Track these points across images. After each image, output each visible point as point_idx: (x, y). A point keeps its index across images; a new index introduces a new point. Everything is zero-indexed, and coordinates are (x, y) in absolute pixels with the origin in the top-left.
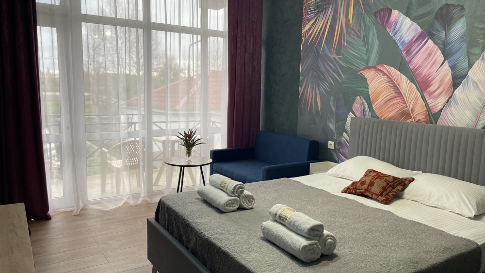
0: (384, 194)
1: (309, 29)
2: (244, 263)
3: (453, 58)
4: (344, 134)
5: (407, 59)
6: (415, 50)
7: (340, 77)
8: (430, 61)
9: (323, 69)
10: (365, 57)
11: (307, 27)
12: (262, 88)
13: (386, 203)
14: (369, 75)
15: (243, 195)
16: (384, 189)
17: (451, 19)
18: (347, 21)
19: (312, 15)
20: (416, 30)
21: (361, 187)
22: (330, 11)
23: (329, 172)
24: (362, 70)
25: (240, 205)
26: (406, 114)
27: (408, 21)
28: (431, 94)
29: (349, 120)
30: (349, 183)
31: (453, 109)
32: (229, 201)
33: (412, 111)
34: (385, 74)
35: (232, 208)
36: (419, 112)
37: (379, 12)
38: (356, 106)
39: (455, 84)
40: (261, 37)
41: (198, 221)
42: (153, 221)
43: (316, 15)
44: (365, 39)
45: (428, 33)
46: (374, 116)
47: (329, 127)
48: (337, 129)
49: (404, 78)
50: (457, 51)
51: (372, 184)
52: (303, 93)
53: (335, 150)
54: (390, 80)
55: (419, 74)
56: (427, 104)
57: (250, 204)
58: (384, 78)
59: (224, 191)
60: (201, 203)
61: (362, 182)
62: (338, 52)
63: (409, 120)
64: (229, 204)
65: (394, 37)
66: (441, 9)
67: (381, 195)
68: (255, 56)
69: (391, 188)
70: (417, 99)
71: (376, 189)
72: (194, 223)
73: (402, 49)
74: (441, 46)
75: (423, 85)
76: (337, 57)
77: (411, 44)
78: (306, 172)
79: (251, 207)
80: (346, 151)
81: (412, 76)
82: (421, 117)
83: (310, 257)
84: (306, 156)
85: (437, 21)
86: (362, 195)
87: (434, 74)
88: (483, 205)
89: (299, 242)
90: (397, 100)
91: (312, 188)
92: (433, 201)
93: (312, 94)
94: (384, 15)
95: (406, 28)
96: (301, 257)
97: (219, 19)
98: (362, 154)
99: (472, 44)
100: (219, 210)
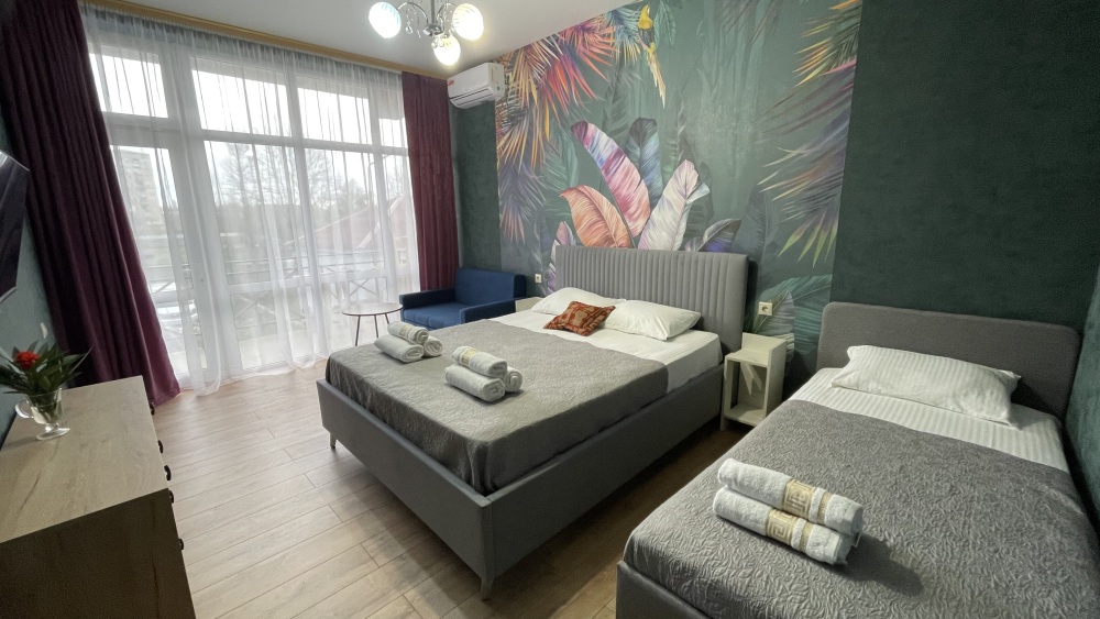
0: (584, 326)
1: (505, 145)
2: (422, 411)
3: (650, 176)
4: (551, 265)
5: (606, 179)
6: (613, 168)
7: (541, 200)
8: (628, 181)
9: (523, 192)
10: (565, 177)
11: (502, 142)
12: (458, 216)
13: (586, 335)
14: (570, 197)
15: (427, 342)
16: (585, 321)
17: (645, 134)
18: (544, 136)
19: (506, 129)
20: (612, 147)
21: (563, 321)
22: (525, 124)
23: (534, 308)
24: (563, 192)
25: (425, 353)
26: (609, 240)
27: (604, 137)
28: (631, 216)
29: (554, 249)
30: (551, 318)
31: (651, 231)
32: (411, 349)
33: (615, 235)
34: (586, 196)
35: (415, 358)
36: (621, 237)
37: (576, 126)
38: (561, 233)
39: (652, 206)
40: (450, 155)
41: (374, 375)
42: (324, 383)
43: (510, 128)
44: (564, 157)
45: (624, 151)
46: (579, 243)
47: (534, 259)
48: (543, 259)
49: (605, 199)
50: (652, 169)
51: (573, 316)
52: (504, 222)
53: (542, 284)
54: (592, 203)
55: (619, 195)
56: (627, 227)
57: (437, 351)
58: (586, 200)
59: (404, 339)
60: (379, 356)
61: (564, 316)
62: (538, 172)
63: (613, 246)
64: (410, 353)
65: (592, 155)
66: (635, 124)
67: (582, 327)
68: (444, 176)
70: (618, 222)
71: (577, 322)
72: (369, 378)
73: (601, 168)
74: (637, 164)
75: (623, 207)
76: (537, 178)
77: (609, 162)
78: (510, 309)
79: (438, 354)
80: (554, 284)
81: (613, 197)
82: (623, 242)
83: (493, 396)
84: (511, 294)
85: (631, 137)
86: (564, 329)
87: (632, 195)
88: (677, 327)
89: (480, 382)
90: (600, 225)
91: (512, 327)
92: (632, 328)
93: (514, 221)
94: (581, 130)
95: (603, 144)
96: (484, 397)
97: (395, 132)
98: (569, 286)
99: (665, 161)
100: (400, 362)
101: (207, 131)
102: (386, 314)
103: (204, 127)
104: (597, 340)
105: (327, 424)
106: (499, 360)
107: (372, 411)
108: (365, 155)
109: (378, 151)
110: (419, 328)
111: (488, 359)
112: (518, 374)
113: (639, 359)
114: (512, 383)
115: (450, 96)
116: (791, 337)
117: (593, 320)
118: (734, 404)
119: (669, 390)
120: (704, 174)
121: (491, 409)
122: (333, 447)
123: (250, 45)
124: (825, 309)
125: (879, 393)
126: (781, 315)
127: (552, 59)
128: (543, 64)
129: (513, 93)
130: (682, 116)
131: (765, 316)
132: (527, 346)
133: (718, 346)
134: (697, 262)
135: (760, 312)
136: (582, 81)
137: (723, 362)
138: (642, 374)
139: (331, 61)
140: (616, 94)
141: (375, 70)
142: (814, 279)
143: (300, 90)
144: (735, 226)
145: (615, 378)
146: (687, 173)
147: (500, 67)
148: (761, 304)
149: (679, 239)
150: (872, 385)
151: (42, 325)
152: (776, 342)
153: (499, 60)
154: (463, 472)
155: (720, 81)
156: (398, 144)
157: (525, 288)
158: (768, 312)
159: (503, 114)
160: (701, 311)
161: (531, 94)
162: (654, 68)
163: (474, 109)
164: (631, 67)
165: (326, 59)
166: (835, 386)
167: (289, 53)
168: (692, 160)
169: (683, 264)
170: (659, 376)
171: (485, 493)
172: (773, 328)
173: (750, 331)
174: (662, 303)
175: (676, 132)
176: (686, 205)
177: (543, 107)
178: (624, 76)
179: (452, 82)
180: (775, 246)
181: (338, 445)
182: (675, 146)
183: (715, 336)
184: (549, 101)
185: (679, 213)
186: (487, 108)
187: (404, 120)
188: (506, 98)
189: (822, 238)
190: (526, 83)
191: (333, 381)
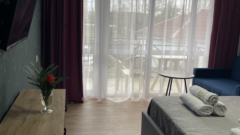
15: (217, 104)
25: (214, 112)
32: (205, 107)
57: (222, 112)
59: (201, 99)
60: (182, 106)
64: (204, 109)
72: (175, 120)
79: (223, 115)
100: (196, 113)
102: (185, 79)
110: (211, 94)
191: (151, 115)
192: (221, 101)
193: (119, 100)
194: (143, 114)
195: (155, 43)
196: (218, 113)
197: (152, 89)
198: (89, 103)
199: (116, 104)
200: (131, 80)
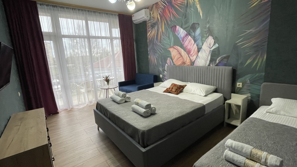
0: (176, 91)
1: (150, 34)
3: (197, 42)
4: (165, 72)
5: (183, 43)
6: (185, 40)
7: (162, 51)
8: (190, 44)
9: (156, 49)
10: (169, 43)
12: (136, 57)
13: (177, 94)
14: (171, 50)
15: (126, 97)
16: (176, 90)
17: (196, 28)
18: (162, 30)
19: (150, 29)
20: (185, 33)
21: (169, 90)
22: (156, 28)
23: (160, 86)
24: (169, 48)
25: (125, 101)
26: (184, 63)
27: (182, 30)
28: (191, 55)
29: (166, 66)
30: (165, 89)
31: (198, 60)
32: (121, 99)
33: (186, 62)
34: (177, 49)
35: (122, 102)
36: (188, 62)
37: (172, 27)
38: (168, 61)
39: (198, 51)
40: (133, 39)
42: (95, 109)
43: (152, 29)
44: (169, 37)
45: (189, 34)
46: (174, 65)
47: (160, 70)
48: (163, 70)
49: (182, 50)
50: (198, 39)
51: (172, 88)
52: (150, 58)
53: (162, 78)
54: (178, 51)
55: (187, 49)
56: (190, 59)
58: (176, 51)
59: (119, 96)
60: (112, 101)
61: (170, 88)
62: (160, 42)
63: (185, 65)
65: (178, 36)
66: (192, 25)
67: (175, 92)
68: (132, 45)
69: (179, 89)
70: (187, 57)
71: (174, 90)
73: (181, 40)
74: (193, 38)
75: (188, 52)
76: (160, 44)
77: (184, 38)
78: (152, 86)
79: (129, 101)
80: (166, 78)
81: (185, 49)
82: (189, 64)
83: (147, 115)
84: (153, 81)
85: (191, 29)
86: (169, 92)
87: (192, 48)
88: (208, 91)
89: (143, 110)
90: (181, 58)
91: (153, 92)
92: (192, 92)
93: (153, 58)
94: (174, 28)
95: (181, 32)
96: (144, 115)
97: (116, 32)
98: (171, 78)
99: (203, 37)
100: (118, 103)
101: (63, 35)
102: (114, 88)
103: (62, 34)
104: (181, 96)
105: (96, 122)
106: (149, 103)
107: (109, 119)
108: (108, 40)
109: (111, 38)
110: (124, 93)
111: (145, 103)
112: (155, 108)
113: (195, 103)
114: (153, 111)
115: (133, 20)
116: (249, 95)
117: (179, 90)
118: (229, 118)
119: (206, 112)
120: (216, 40)
121: (146, 119)
122: (98, 130)
123: (75, 9)
124: (262, 85)
125: (285, 115)
126: (245, 87)
127: (164, 6)
128: (161, 8)
129: (152, 18)
130: (208, 22)
131: (239, 88)
132: (158, 98)
133: (223, 98)
134: (214, 69)
135: (238, 86)
136: (174, 12)
137: (224, 103)
138: (196, 108)
139: (97, 12)
140: (185, 16)
141: (110, 14)
142: (257, 75)
143: (89, 22)
144: (228, 57)
145: (187, 109)
146: (210, 40)
147: (148, 10)
148: (238, 84)
149: (208, 62)
150: (282, 113)
151: (19, 93)
152: (244, 96)
153: (148, 8)
154: (137, 140)
155: (221, 9)
156: (117, 36)
157: (157, 79)
158: (241, 86)
159: (149, 25)
160: (216, 86)
161: (158, 18)
162: (198, 6)
163: (140, 24)
164: (190, 7)
165: (96, 12)
166: (267, 112)
167: (85, 10)
168: (212, 36)
169: (209, 70)
170: (202, 108)
171: (144, 147)
172: (242, 92)
173: (234, 93)
174: (202, 84)
175: (206, 27)
176: (210, 51)
177: (162, 22)
178: (188, 10)
179: (133, 16)
180: (242, 64)
181: (100, 129)
182: (206, 31)
183: (222, 95)
184: (163, 19)
185: (208, 53)
186: (144, 23)
187: (119, 29)
188: (150, 20)
189: (260, 60)
190: (156, 15)
191: (98, 109)
192: (128, 95)
193: (82, 107)
194: (94, 111)
195: (96, 72)
196: (127, 100)
197: (100, 97)
198: (62, 113)
199: (80, 109)
200: (86, 95)
